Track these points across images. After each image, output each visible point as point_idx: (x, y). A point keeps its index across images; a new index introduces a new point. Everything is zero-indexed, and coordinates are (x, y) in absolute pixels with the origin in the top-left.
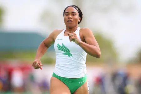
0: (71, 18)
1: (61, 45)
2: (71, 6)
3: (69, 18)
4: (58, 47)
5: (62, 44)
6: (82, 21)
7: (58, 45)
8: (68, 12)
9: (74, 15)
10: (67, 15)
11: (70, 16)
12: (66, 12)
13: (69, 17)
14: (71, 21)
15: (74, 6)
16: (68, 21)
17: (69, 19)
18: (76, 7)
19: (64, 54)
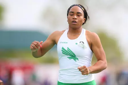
0: (76, 19)
1: (66, 49)
2: (77, 5)
3: (73, 18)
4: (62, 51)
5: (68, 48)
6: (86, 22)
7: (63, 48)
8: (73, 12)
9: (79, 16)
11: (76, 17)
15: (80, 5)
17: (74, 20)
18: (82, 7)
19: (69, 58)
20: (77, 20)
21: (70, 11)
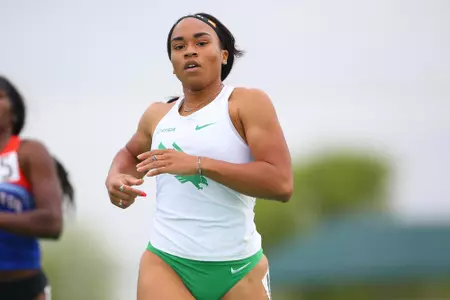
5: (174, 145)
9: (202, 44)
10: (181, 47)
12: (175, 39)
13: (186, 52)
15: (200, 14)
16: (187, 67)
17: (189, 60)
18: (207, 18)
21: (174, 36)
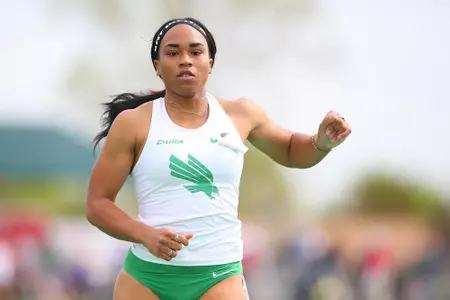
0: (190, 65)
3: (182, 65)
4: (171, 166)
7: (173, 159)
14: (191, 74)
19: (190, 189)
20: (192, 70)
